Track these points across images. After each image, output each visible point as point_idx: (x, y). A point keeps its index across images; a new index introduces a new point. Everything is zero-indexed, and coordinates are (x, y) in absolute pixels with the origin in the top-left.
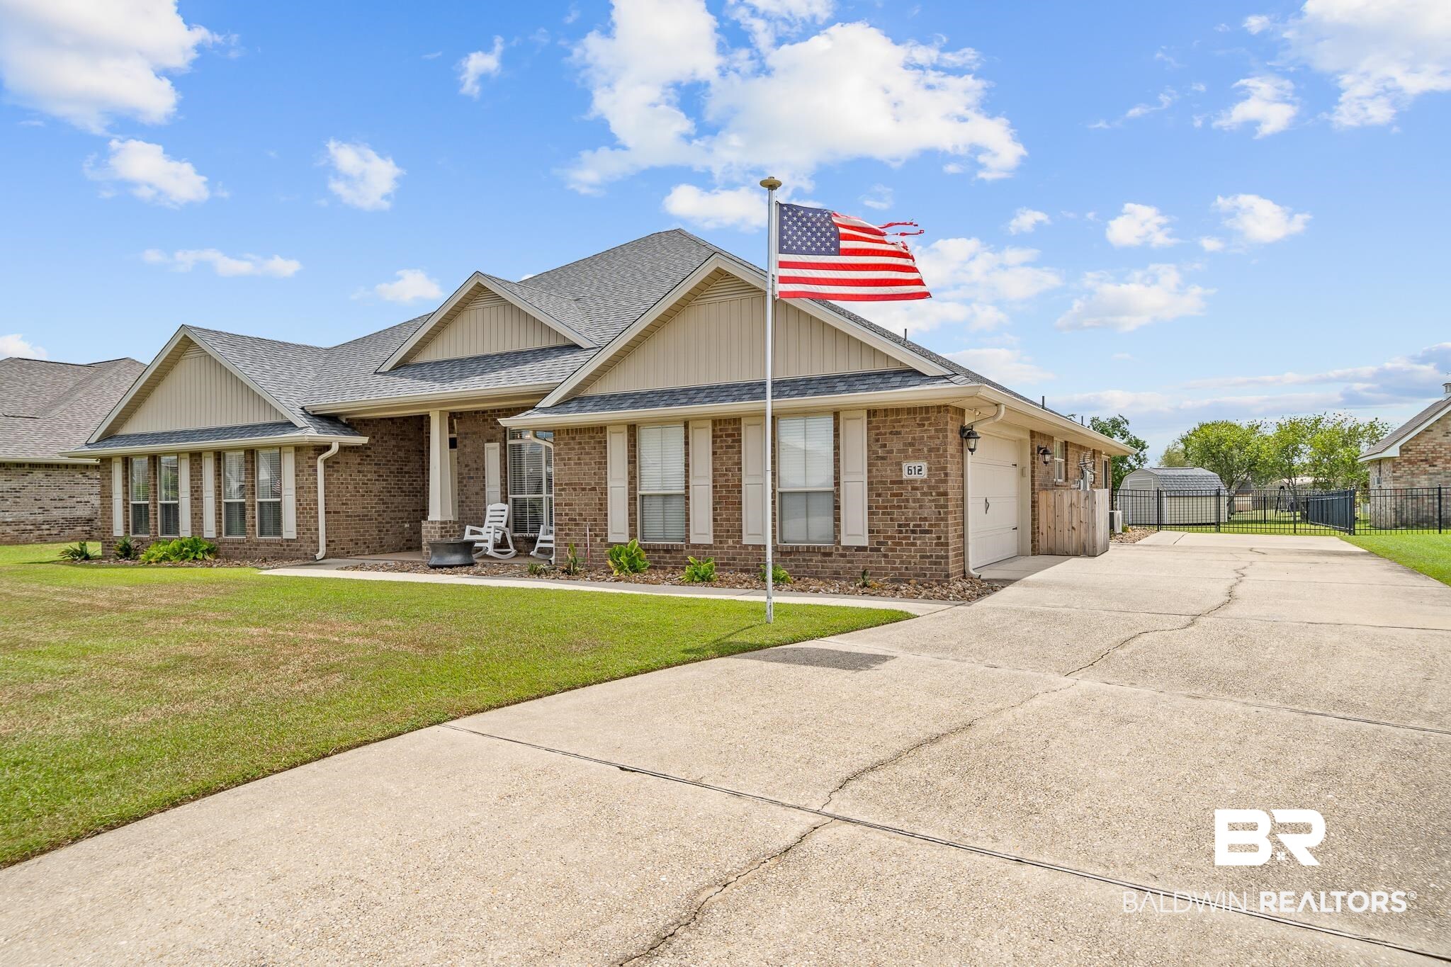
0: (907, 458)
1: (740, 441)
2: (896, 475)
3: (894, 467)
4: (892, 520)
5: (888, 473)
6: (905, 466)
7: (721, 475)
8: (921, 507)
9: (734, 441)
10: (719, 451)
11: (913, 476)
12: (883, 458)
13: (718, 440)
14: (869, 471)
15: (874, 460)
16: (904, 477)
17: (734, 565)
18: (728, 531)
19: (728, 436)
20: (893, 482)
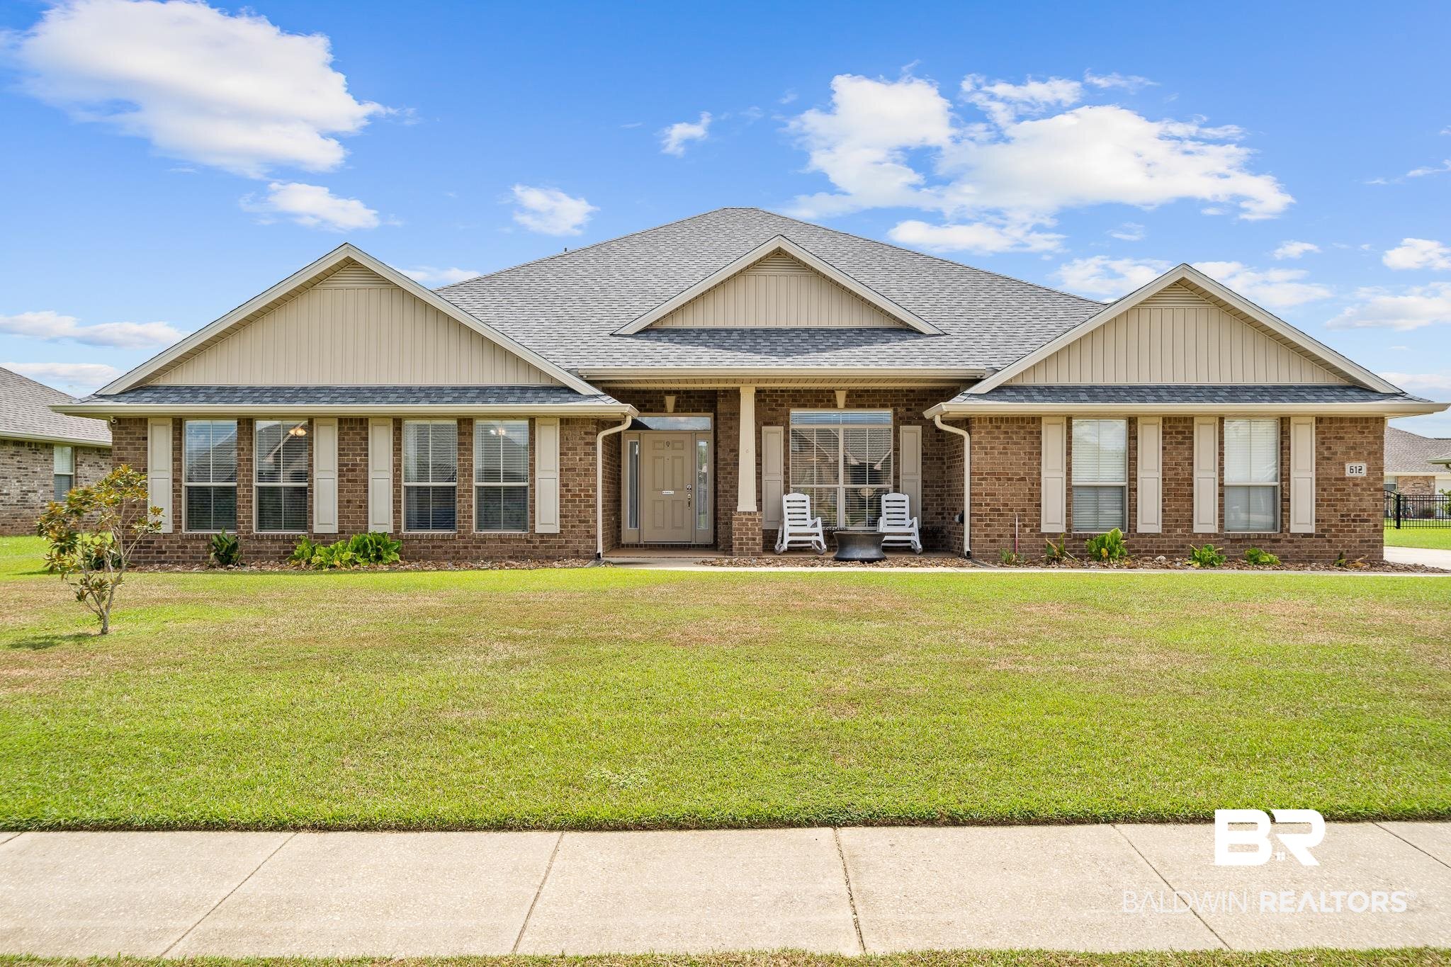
0: (1350, 459)
1: (1192, 438)
2: (1340, 473)
3: (1338, 467)
4: (1335, 511)
5: (1333, 471)
6: (1348, 466)
7: (1169, 469)
8: (1361, 500)
9: (1184, 438)
10: (1168, 447)
11: (1354, 475)
12: (1328, 459)
13: (1168, 436)
14: (1317, 470)
15: (1321, 460)
16: (1347, 475)
17: (1182, 552)
18: (1177, 521)
19: (1177, 433)
20: (1337, 479)
